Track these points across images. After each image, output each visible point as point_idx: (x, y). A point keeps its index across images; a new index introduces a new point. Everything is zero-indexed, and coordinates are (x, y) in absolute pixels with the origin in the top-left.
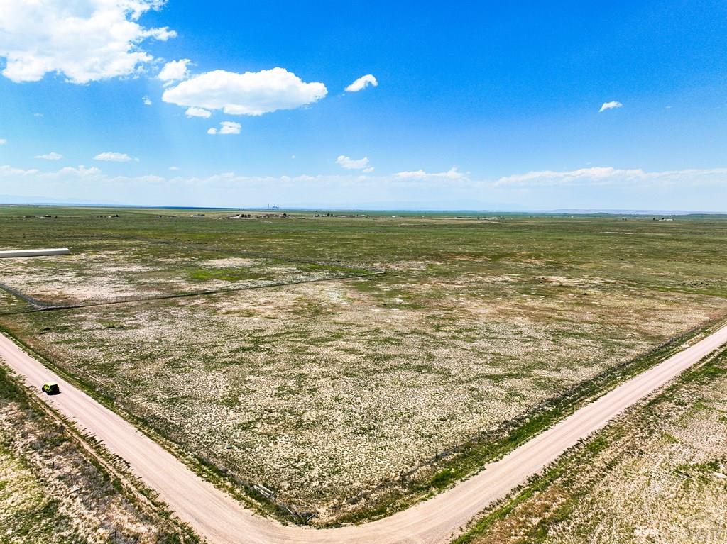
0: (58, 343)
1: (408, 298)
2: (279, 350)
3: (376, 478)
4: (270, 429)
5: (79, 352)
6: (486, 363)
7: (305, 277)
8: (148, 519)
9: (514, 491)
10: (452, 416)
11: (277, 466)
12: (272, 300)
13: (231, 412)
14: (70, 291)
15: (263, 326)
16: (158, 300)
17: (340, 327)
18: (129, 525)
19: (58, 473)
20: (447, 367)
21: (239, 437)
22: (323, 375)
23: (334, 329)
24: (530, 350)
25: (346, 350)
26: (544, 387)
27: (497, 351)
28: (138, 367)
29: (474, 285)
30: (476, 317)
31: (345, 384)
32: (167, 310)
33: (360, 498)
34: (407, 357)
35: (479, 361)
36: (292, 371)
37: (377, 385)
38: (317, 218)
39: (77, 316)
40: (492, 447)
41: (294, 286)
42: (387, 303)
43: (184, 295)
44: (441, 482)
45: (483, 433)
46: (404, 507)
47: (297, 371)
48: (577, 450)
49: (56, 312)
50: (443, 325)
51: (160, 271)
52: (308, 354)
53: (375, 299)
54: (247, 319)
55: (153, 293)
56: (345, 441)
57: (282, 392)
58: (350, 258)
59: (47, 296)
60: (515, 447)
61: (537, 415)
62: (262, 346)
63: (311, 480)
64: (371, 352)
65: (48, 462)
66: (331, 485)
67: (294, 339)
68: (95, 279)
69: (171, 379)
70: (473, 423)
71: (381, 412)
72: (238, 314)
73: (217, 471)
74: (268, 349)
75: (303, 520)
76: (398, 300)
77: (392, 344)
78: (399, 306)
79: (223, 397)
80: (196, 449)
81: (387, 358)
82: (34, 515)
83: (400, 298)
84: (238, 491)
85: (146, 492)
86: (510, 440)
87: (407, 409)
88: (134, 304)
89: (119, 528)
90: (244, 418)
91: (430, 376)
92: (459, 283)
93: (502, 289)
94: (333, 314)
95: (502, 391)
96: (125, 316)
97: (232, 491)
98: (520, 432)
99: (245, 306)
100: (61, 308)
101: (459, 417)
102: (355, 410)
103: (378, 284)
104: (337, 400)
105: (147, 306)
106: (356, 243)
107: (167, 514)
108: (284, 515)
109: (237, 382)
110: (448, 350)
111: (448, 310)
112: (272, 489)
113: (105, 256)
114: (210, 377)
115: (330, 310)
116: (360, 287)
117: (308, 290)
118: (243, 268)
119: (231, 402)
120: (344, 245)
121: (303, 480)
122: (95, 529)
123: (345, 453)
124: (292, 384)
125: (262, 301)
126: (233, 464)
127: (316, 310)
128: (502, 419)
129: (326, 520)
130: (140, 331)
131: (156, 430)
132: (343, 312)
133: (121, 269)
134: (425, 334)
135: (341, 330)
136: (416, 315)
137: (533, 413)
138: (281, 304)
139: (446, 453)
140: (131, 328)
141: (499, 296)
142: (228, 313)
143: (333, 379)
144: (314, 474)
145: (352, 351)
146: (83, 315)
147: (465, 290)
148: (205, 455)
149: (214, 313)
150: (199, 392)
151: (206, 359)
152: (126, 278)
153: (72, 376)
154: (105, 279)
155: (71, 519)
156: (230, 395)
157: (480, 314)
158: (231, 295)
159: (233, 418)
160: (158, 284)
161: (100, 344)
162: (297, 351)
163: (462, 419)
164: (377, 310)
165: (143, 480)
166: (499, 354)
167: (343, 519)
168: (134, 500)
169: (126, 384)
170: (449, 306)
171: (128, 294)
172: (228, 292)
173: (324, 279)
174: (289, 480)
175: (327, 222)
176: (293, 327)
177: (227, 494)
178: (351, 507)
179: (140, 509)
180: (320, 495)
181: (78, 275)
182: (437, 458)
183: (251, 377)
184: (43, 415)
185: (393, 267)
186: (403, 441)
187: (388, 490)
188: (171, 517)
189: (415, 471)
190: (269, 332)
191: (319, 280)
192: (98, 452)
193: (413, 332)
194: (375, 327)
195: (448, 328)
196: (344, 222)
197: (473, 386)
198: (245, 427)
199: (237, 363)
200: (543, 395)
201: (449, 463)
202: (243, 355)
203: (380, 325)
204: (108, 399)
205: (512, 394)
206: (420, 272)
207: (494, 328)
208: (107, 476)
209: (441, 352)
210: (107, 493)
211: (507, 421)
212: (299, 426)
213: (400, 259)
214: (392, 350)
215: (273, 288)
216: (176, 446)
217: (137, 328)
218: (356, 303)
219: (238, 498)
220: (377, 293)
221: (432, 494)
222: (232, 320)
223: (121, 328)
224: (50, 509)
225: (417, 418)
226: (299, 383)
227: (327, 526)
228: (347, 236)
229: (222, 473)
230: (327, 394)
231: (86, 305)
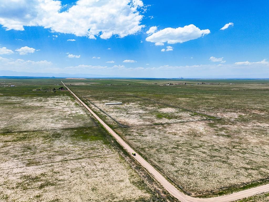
0: (130, 139)
1: (227, 132)
2: (184, 149)
3: (205, 190)
4: (182, 173)
5: (135, 143)
6: (246, 163)
7: (192, 119)
8: (160, 188)
9: (238, 200)
10: (228, 178)
11: (183, 182)
12: (181, 129)
13: (173, 167)
14: (127, 120)
15: (179, 139)
16: (150, 126)
17: (202, 142)
18: (157, 188)
19: (142, 175)
20: (232, 162)
21: (175, 174)
22: (196, 160)
23: (200, 143)
24: (264, 160)
25: (203, 152)
26: (261, 174)
27: (252, 159)
28: (150, 150)
29: (255, 128)
30: (250, 143)
31: (201, 163)
32: (153, 130)
33: (201, 193)
34: (220, 157)
35: (244, 162)
36: (187, 157)
37: (210, 165)
38: (198, 85)
39: (131, 130)
40: (237, 189)
41: (188, 123)
42: (219, 134)
43: (156, 124)
44: (221, 194)
45: (236, 185)
46: (210, 197)
47: (188, 157)
48: (261, 194)
49: (126, 128)
50: (236, 146)
51: (148, 113)
52: (192, 152)
53: (215, 131)
54: (174, 136)
55: (148, 123)
56: (199, 180)
57: (185, 164)
58: (209, 110)
59: (122, 122)
60: (243, 190)
61: (254, 183)
62: (179, 147)
63: (191, 187)
64: (210, 154)
65: (139, 172)
66: (195, 189)
67: (188, 146)
68: (132, 116)
69: (158, 155)
70: (234, 181)
71: (209, 174)
72: (172, 134)
73: (171, 181)
74: (181, 149)
75: (189, 195)
76: (223, 133)
77: (217, 152)
78: (223, 135)
79: (171, 162)
80: (166, 175)
81: (214, 157)
82: (141, 183)
83: (224, 132)
84: (176, 186)
85: (159, 182)
86: (243, 188)
87: (216, 174)
88: (144, 127)
89: (156, 188)
90: (176, 169)
91: (226, 165)
92: (249, 126)
93: (266, 131)
94: (200, 137)
95: (247, 173)
96: (143, 131)
97: (175, 186)
98: (246, 186)
99: (174, 131)
100: (127, 127)
101: (230, 179)
102: (203, 172)
103: (217, 124)
104: (198, 168)
105: (147, 128)
106: (212, 101)
107: (163, 188)
108: (185, 193)
109: (174, 158)
110: (234, 156)
111: (240, 139)
112: (183, 187)
113: (131, 105)
114: (167, 156)
115: (199, 135)
116: (211, 125)
117: (193, 125)
118: (172, 113)
119: (173, 164)
120: (207, 102)
121: (189, 187)
122: (152, 187)
123: (199, 182)
124: (187, 161)
125: (179, 129)
126: (174, 180)
127: (195, 135)
128: (243, 182)
129: (193, 196)
130: (147, 138)
131: (158, 169)
132: (203, 136)
133: (137, 112)
134: (229, 149)
135: (202, 144)
136: (228, 140)
137: (253, 182)
138: (184, 131)
139: (224, 187)
140: (145, 136)
141: (263, 134)
142: (169, 133)
143: (198, 162)
144: (192, 186)
145: (204, 153)
146: (132, 130)
147: (250, 130)
148: (169, 177)
149: (165, 133)
150: (165, 160)
151: (165, 150)
152: (139, 116)
153: (136, 151)
154: (134, 116)
155: (147, 185)
156: (172, 162)
157: (252, 142)
158: (169, 125)
159: (173, 169)
160: (149, 119)
161: (139, 141)
162: (189, 150)
163: (231, 179)
164: (215, 137)
165: (157, 180)
166: (252, 160)
167: (197, 196)
168: (157, 184)
169: (148, 155)
170: (241, 137)
171: (141, 123)
172: (169, 124)
173: (199, 121)
174: (186, 186)
175: (202, 87)
176: (188, 141)
177: (174, 186)
178: (199, 194)
179: (158, 186)
180: (192, 190)
181: (127, 114)
182: (221, 188)
183: (177, 158)
184: (135, 161)
185: (225, 116)
186: (214, 182)
187: (208, 193)
188: (164, 188)
189: (215, 190)
190: (181, 142)
191: (196, 121)
192: (147, 172)
193: (225, 148)
194: (213, 144)
195: (238, 147)
196: (209, 87)
197: (238, 170)
198: (176, 172)
199: (173, 152)
200: (260, 177)
201: (224, 190)
202: (174, 150)
203: (215, 143)
204: (146, 159)
205: (250, 175)
206: (235, 119)
207: (255, 149)
208: (151, 178)
209: (232, 157)
210: (152, 181)
211: (244, 183)
212: (189, 173)
213: (228, 111)
214: (216, 154)
215: (182, 123)
216: (162, 174)
217: (146, 136)
218: (208, 132)
219: (176, 187)
220: (216, 129)
221: (218, 196)
222: (171, 136)
223: (143, 136)
224: (143, 182)
225: (218, 177)
226: (189, 161)
227: (194, 197)
228: (209, 97)
229: (172, 182)
230: (196, 166)
231: (132, 126)
